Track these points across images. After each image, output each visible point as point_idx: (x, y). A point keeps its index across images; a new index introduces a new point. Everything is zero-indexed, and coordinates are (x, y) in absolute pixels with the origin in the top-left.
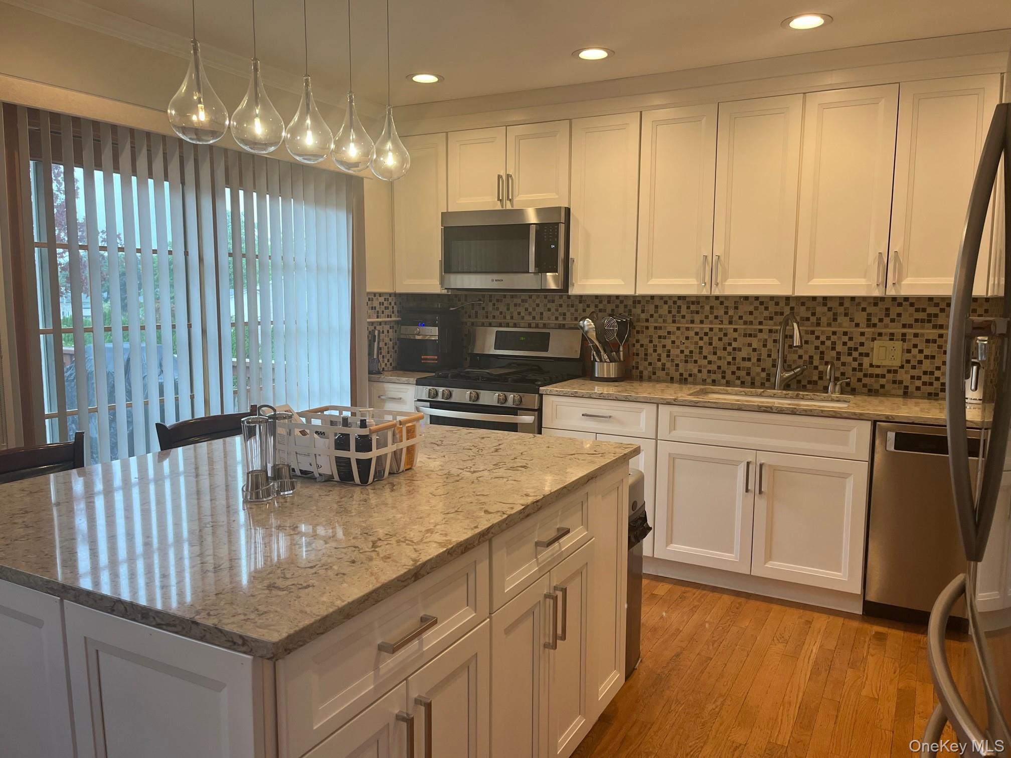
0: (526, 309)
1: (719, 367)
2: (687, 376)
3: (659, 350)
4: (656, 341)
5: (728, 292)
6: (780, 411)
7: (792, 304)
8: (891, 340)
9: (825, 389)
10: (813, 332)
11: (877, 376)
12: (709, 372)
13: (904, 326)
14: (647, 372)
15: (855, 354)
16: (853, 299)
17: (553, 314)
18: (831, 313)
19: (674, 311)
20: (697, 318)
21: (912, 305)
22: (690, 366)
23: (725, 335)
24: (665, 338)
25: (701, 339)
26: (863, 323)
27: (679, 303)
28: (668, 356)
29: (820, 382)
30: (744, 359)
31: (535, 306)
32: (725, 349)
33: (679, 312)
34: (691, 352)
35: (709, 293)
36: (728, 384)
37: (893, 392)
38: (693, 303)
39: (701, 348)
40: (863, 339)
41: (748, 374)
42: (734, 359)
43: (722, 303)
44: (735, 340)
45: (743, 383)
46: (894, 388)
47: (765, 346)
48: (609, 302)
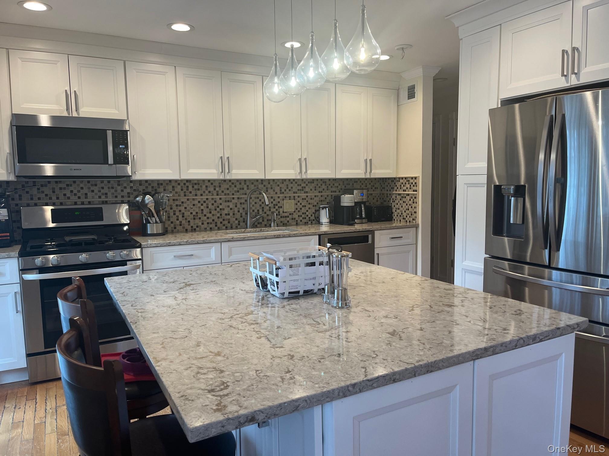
1: (213, 220)
2: (196, 227)
3: (177, 213)
4: (174, 208)
5: (234, 177)
7: (248, 183)
8: (290, 199)
9: (270, 226)
10: (258, 198)
11: (286, 217)
12: (208, 223)
13: (294, 193)
14: (170, 228)
15: (277, 207)
16: (274, 180)
18: (265, 188)
19: (185, 189)
20: (199, 193)
21: (296, 183)
22: (197, 221)
23: (215, 202)
24: (180, 206)
25: (202, 205)
26: (279, 192)
27: (187, 184)
28: (183, 217)
29: (263, 223)
30: (226, 214)
32: (216, 210)
33: (188, 190)
34: (197, 213)
35: (224, 178)
36: (219, 229)
37: (293, 224)
38: (196, 184)
39: (202, 210)
40: (279, 200)
41: (229, 222)
42: (221, 215)
43: (212, 184)
44: (221, 204)
45: (226, 228)
46: (292, 222)
47: (236, 206)
48: (140, 185)
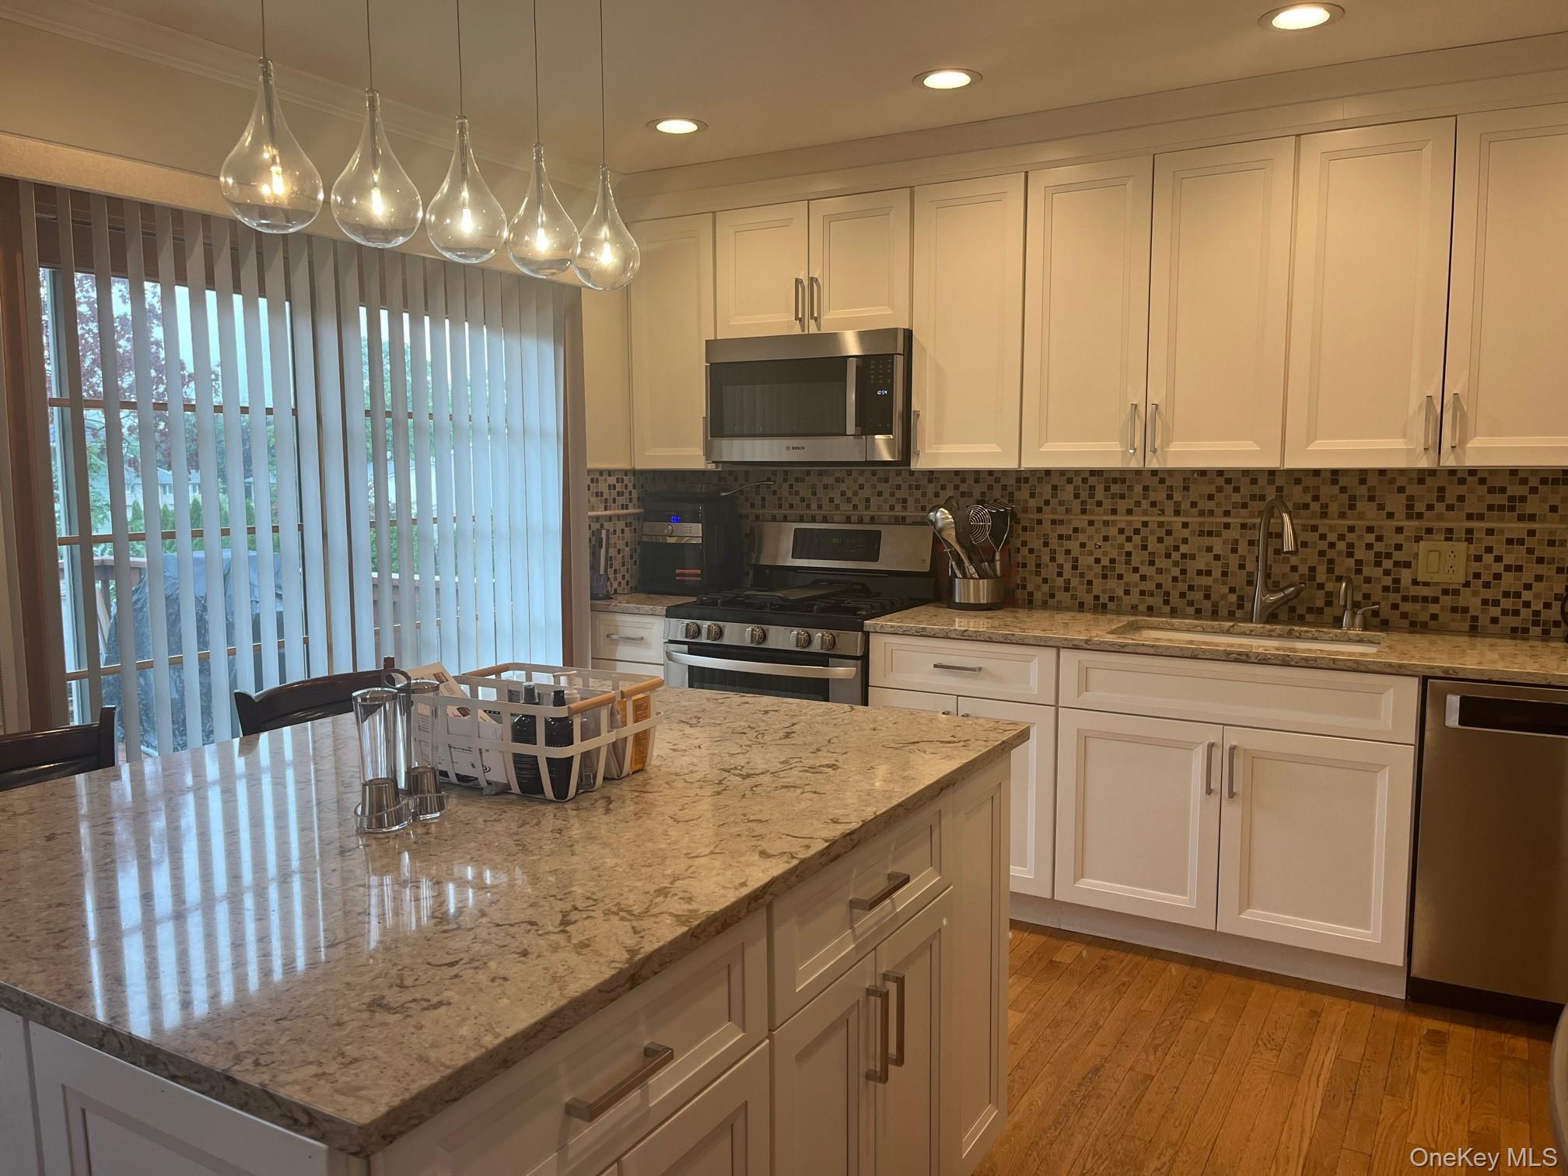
0: (843, 494)
1: (1159, 586)
2: (1107, 601)
3: (1060, 558)
4: (1054, 542)
5: (1172, 464)
6: (1263, 660)
7: (1280, 482)
8: (1448, 539)
9: (1338, 622)
10: (1315, 528)
11: (1425, 599)
12: (1142, 593)
13: (1470, 517)
14: (1040, 593)
15: (1388, 564)
16: (1382, 472)
17: (886, 501)
18: (1345, 496)
19: (1084, 495)
20: (1122, 505)
21: (1483, 481)
22: (1112, 583)
23: (1169, 533)
24: (1069, 538)
25: (1129, 539)
26: (1400, 512)
27: (1092, 481)
28: (1075, 568)
29: (1327, 610)
30: (1199, 572)
31: (857, 488)
32: (1168, 556)
33: (1092, 496)
34: (1113, 561)
35: (1141, 466)
36: (1174, 613)
37: (1454, 626)
38: (1115, 481)
39: (1129, 554)
40: (1400, 539)
41: (1207, 597)
42: (1184, 572)
43: (1162, 481)
44: (1185, 541)
45: (1198, 611)
46: (1453, 620)
47: (1234, 550)
48: (977, 481)
